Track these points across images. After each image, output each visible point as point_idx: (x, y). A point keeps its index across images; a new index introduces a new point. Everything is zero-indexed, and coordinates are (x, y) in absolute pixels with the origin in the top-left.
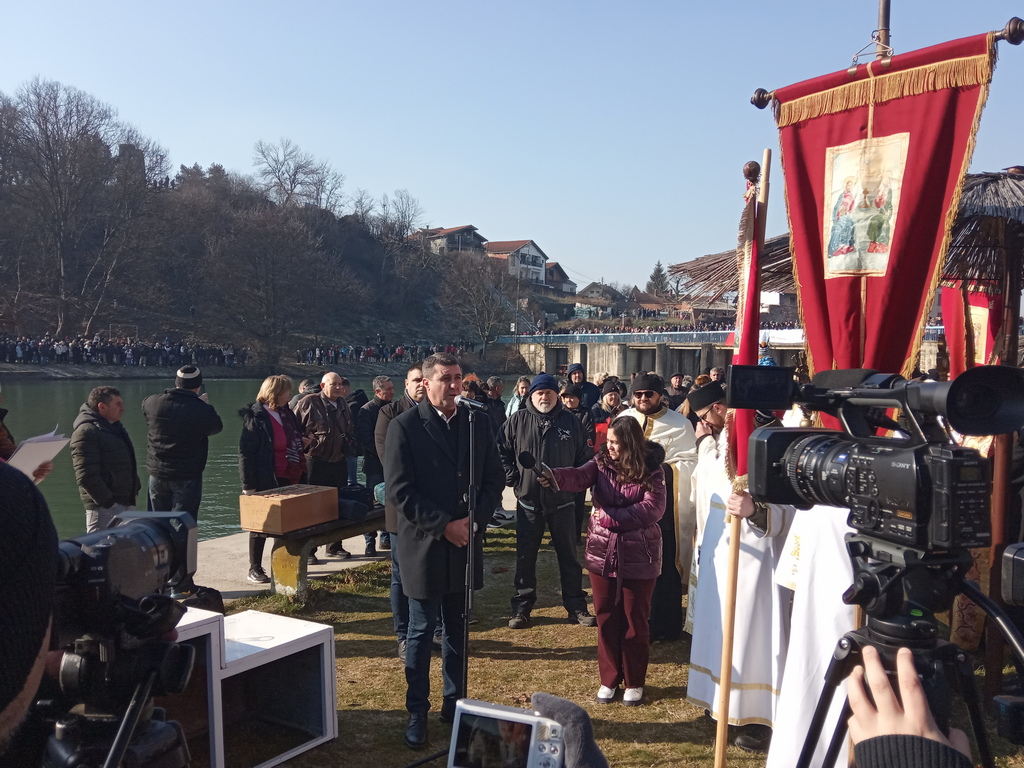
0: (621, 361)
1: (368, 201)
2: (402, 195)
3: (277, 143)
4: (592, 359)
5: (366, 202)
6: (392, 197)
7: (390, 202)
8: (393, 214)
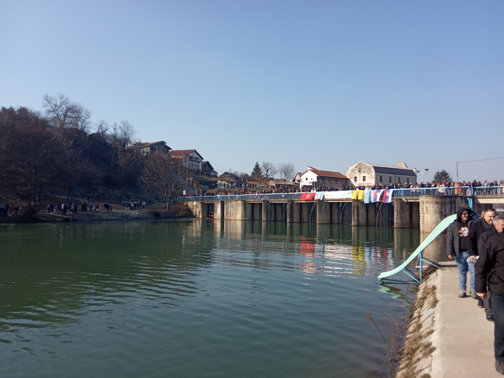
0: (243, 209)
1: (105, 126)
2: (125, 123)
3: (57, 96)
4: (227, 209)
5: (104, 127)
6: (119, 124)
7: (118, 127)
8: (120, 134)
